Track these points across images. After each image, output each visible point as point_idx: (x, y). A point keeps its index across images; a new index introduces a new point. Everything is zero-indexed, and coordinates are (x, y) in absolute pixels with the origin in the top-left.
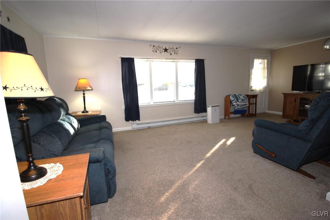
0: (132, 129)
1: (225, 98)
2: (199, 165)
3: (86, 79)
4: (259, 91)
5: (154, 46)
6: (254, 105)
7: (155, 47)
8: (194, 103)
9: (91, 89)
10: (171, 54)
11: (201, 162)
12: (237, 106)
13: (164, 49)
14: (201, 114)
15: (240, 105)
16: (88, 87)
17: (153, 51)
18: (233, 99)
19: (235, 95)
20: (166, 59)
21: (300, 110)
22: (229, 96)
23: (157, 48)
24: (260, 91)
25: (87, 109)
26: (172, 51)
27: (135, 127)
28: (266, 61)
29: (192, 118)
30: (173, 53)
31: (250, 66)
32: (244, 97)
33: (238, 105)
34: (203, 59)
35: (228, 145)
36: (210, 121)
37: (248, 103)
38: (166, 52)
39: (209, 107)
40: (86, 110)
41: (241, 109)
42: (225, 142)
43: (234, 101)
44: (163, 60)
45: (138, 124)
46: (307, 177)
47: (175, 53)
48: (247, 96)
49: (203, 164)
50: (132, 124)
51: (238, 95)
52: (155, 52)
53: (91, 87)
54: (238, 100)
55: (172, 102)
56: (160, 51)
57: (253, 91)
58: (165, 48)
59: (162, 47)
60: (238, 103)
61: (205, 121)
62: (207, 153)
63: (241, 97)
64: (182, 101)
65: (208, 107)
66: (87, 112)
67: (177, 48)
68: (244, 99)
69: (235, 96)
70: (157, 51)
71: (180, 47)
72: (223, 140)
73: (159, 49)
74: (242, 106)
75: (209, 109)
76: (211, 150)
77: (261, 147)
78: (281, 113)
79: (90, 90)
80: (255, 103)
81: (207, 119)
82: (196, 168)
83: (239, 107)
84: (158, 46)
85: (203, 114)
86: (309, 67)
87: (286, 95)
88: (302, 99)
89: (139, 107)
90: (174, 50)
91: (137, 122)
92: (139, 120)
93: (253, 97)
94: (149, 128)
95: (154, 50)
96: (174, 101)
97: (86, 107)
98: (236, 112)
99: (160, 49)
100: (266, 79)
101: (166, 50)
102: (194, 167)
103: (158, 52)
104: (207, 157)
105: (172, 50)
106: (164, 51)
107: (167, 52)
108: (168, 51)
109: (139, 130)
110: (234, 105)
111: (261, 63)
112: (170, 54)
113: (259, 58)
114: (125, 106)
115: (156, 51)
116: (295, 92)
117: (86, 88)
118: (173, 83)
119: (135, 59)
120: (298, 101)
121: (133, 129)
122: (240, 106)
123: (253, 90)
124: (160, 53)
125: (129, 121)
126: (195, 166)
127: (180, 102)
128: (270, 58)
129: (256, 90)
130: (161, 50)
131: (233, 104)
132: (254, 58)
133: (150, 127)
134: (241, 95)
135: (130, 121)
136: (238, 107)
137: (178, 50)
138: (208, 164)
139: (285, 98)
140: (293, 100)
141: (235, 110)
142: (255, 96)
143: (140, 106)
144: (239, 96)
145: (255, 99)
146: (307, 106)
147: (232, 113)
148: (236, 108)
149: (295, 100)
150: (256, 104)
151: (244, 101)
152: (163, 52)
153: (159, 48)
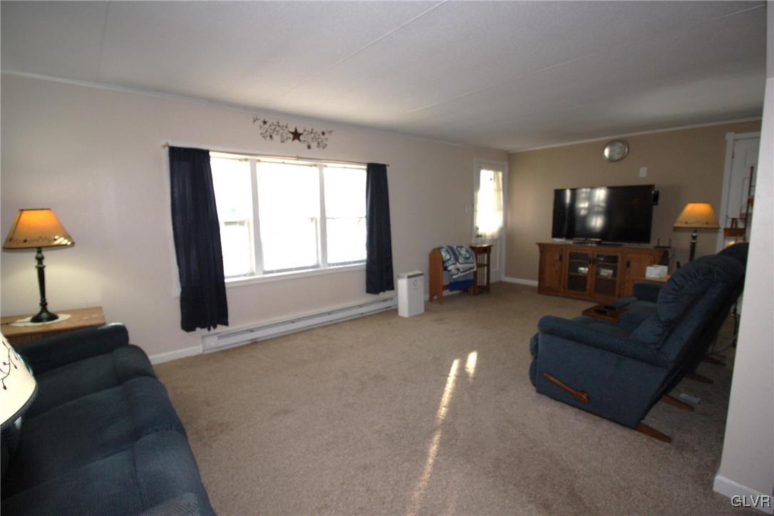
0: (204, 351)
1: (430, 255)
2: (433, 449)
3: (49, 209)
4: (490, 238)
5: (265, 123)
6: (486, 268)
7: (268, 124)
8: (365, 268)
9: (69, 243)
10: (309, 147)
11: (436, 438)
12: (456, 272)
13: (292, 133)
14: (383, 295)
15: (461, 270)
16: (56, 237)
17: (261, 134)
18: (448, 257)
19: (451, 248)
20: (298, 158)
21: (571, 278)
22: (439, 249)
23: (273, 127)
24: (492, 236)
25: (51, 308)
26: (313, 138)
27: (213, 344)
28: (500, 174)
29: (361, 306)
30: (314, 145)
31: (473, 184)
32: (467, 251)
33: (458, 270)
34: (382, 162)
35: (471, 376)
36: (404, 311)
37: (475, 265)
38: (296, 141)
39: (403, 277)
40: (47, 311)
41: (462, 279)
42: (462, 368)
43: (450, 263)
44: (286, 161)
45: (221, 336)
46: (657, 441)
47: (319, 144)
48: (473, 248)
49: (442, 443)
50: (203, 337)
51: (457, 249)
52: (268, 138)
53: (67, 237)
54: (457, 260)
55: (312, 267)
56: (282, 136)
57: (479, 238)
58: (293, 131)
59: (287, 127)
60: (458, 266)
61: (393, 311)
62: (437, 407)
63: (463, 252)
64: (337, 264)
65: (399, 277)
66: (53, 317)
67: (323, 133)
68: (468, 256)
69: (451, 250)
70: (274, 136)
71: (331, 132)
72: (456, 364)
73: (278, 132)
74: (467, 271)
75: (402, 284)
76: (441, 396)
77: (556, 381)
78: (535, 283)
79: (66, 245)
80: (486, 263)
81: (397, 305)
82: (430, 461)
83: (460, 274)
84: (276, 124)
85: (387, 294)
86: (568, 193)
87: (543, 247)
88: (572, 256)
89: (227, 286)
90: (317, 137)
91: (220, 328)
92: (226, 324)
93: (482, 251)
94: (254, 343)
95: (266, 131)
96: (317, 266)
97: (47, 301)
98: (453, 286)
99: (281, 131)
100: (502, 212)
101: (296, 135)
102: (426, 459)
103: (277, 138)
104: (442, 421)
105: (312, 135)
106: (292, 136)
107: (299, 140)
108: (301, 137)
109: (226, 352)
110: (449, 271)
111: (493, 178)
112: (305, 146)
113: (489, 167)
114: (183, 288)
115: (271, 137)
116: (558, 240)
117: (50, 241)
118: (314, 221)
119: (211, 154)
120: (566, 259)
121: (206, 352)
122: (462, 272)
123: (481, 236)
124: (283, 142)
125: (194, 330)
126: (425, 455)
127: (332, 267)
128: (506, 168)
129: (485, 236)
130: (284, 134)
131: (449, 268)
132: (481, 168)
133: (257, 338)
134: (461, 247)
135: (198, 329)
136: (457, 274)
137: (327, 139)
138: (454, 441)
139: (541, 252)
140: (557, 257)
141: (452, 281)
142: (487, 250)
143: (228, 283)
144: (459, 249)
145: (486, 255)
146: (582, 269)
147: (446, 287)
148: (454, 277)
149: (561, 258)
150: (488, 265)
151: (469, 261)
152: (290, 140)
153: (278, 128)
